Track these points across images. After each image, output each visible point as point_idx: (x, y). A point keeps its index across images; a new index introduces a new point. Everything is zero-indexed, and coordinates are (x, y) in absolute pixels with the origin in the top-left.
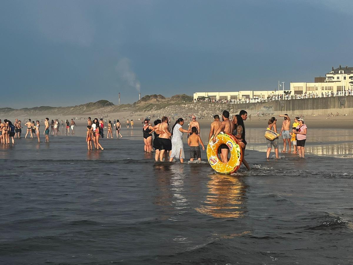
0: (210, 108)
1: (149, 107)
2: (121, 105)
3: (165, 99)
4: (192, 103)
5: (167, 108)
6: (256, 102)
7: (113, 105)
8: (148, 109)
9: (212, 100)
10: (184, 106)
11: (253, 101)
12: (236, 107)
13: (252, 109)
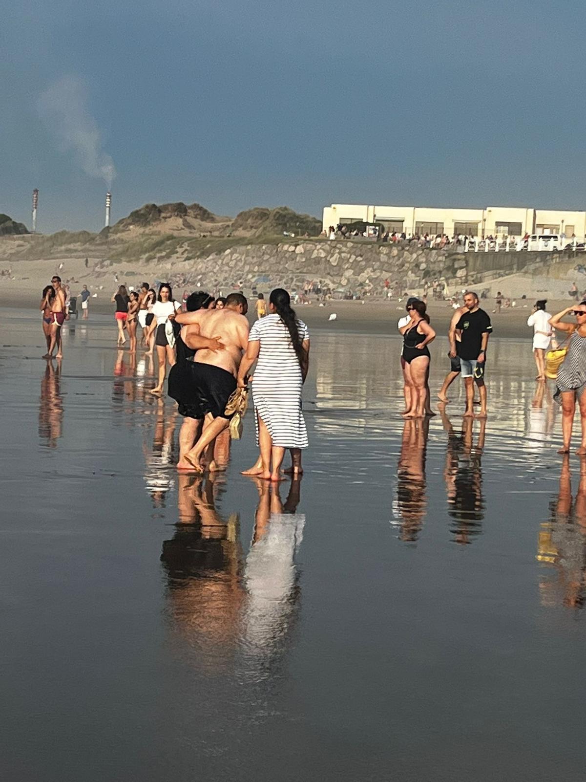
0: (383, 263)
1: (162, 248)
2: (56, 236)
3: (213, 220)
4: (320, 241)
5: (232, 254)
6: (550, 248)
7: (27, 232)
8: (158, 255)
9: (390, 234)
10: (292, 248)
11: (539, 245)
12: (478, 263)
13: (535, 272)
